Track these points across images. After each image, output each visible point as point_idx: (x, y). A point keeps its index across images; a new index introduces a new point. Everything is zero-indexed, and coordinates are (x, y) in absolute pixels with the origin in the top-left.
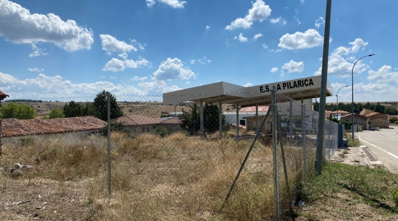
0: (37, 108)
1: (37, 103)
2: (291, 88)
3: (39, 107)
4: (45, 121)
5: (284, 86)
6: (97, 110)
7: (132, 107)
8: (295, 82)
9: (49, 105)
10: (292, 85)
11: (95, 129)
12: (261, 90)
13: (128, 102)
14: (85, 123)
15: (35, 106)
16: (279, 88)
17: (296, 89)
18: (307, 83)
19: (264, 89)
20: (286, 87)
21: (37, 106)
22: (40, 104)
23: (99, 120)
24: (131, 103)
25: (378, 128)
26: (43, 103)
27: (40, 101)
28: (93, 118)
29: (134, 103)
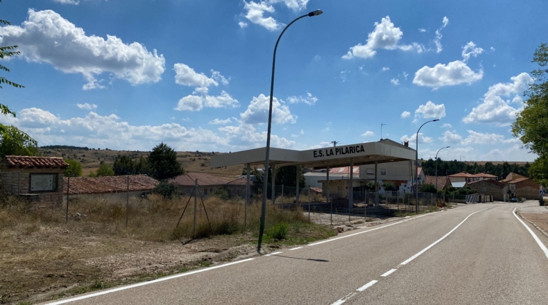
0: (82, 158)
1: (81, 151)
2: (343, 153)
3: (84, 156)
4: (93, 180)
5: (337, 152)
6: (152, 166)
7: (205, 159)
8: (347, 148)
9: (97, 153)
10: (344, 151)
11: (146, 190)
12: (315, 154)
13: (201, 153)
14: (136, 183)
15: (79, 155)
16: (332, 153)
17: (348, 155)
18: (358, 149)
19: (318, 154)
20: (338, 153)
21: (82, 154)
22: (85, 152)
23: (152, 179)
24: (204, 154)
25: (523, 199)
26: (89, 152)
27: (86, 149)
28: (145, 177)
29: (209, 154)
